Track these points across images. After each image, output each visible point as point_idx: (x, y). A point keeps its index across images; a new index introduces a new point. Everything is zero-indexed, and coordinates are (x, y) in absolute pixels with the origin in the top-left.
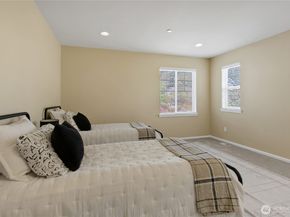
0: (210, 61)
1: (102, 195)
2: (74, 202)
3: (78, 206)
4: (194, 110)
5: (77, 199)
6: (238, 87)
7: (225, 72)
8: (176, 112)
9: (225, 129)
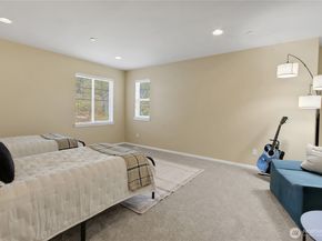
0: (126, 73)
1: (56, 192)
2: (30, 204)
3: (34, 207)
4: (111, 119)
5: (32, 200)
6: (147, 100)
7: (138, 85)
8: (93, 121)
9: (137, 135)
